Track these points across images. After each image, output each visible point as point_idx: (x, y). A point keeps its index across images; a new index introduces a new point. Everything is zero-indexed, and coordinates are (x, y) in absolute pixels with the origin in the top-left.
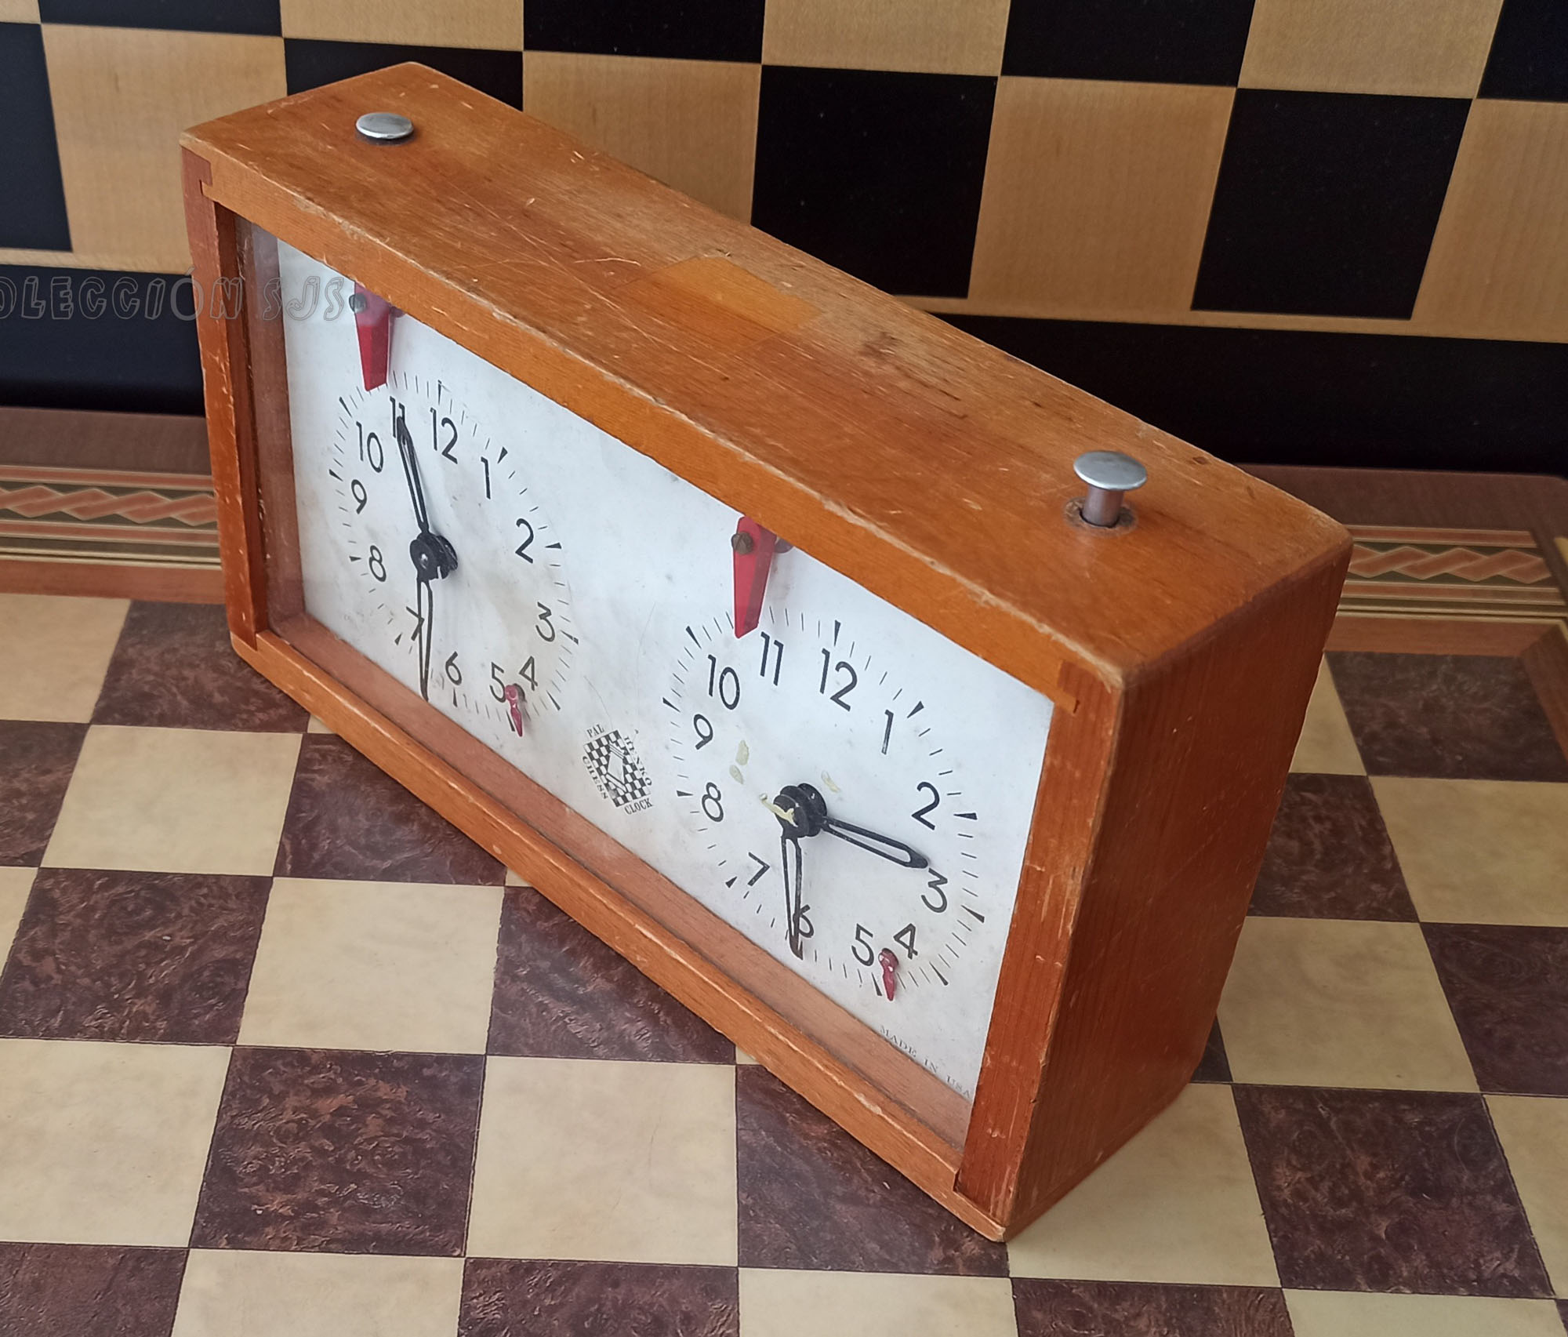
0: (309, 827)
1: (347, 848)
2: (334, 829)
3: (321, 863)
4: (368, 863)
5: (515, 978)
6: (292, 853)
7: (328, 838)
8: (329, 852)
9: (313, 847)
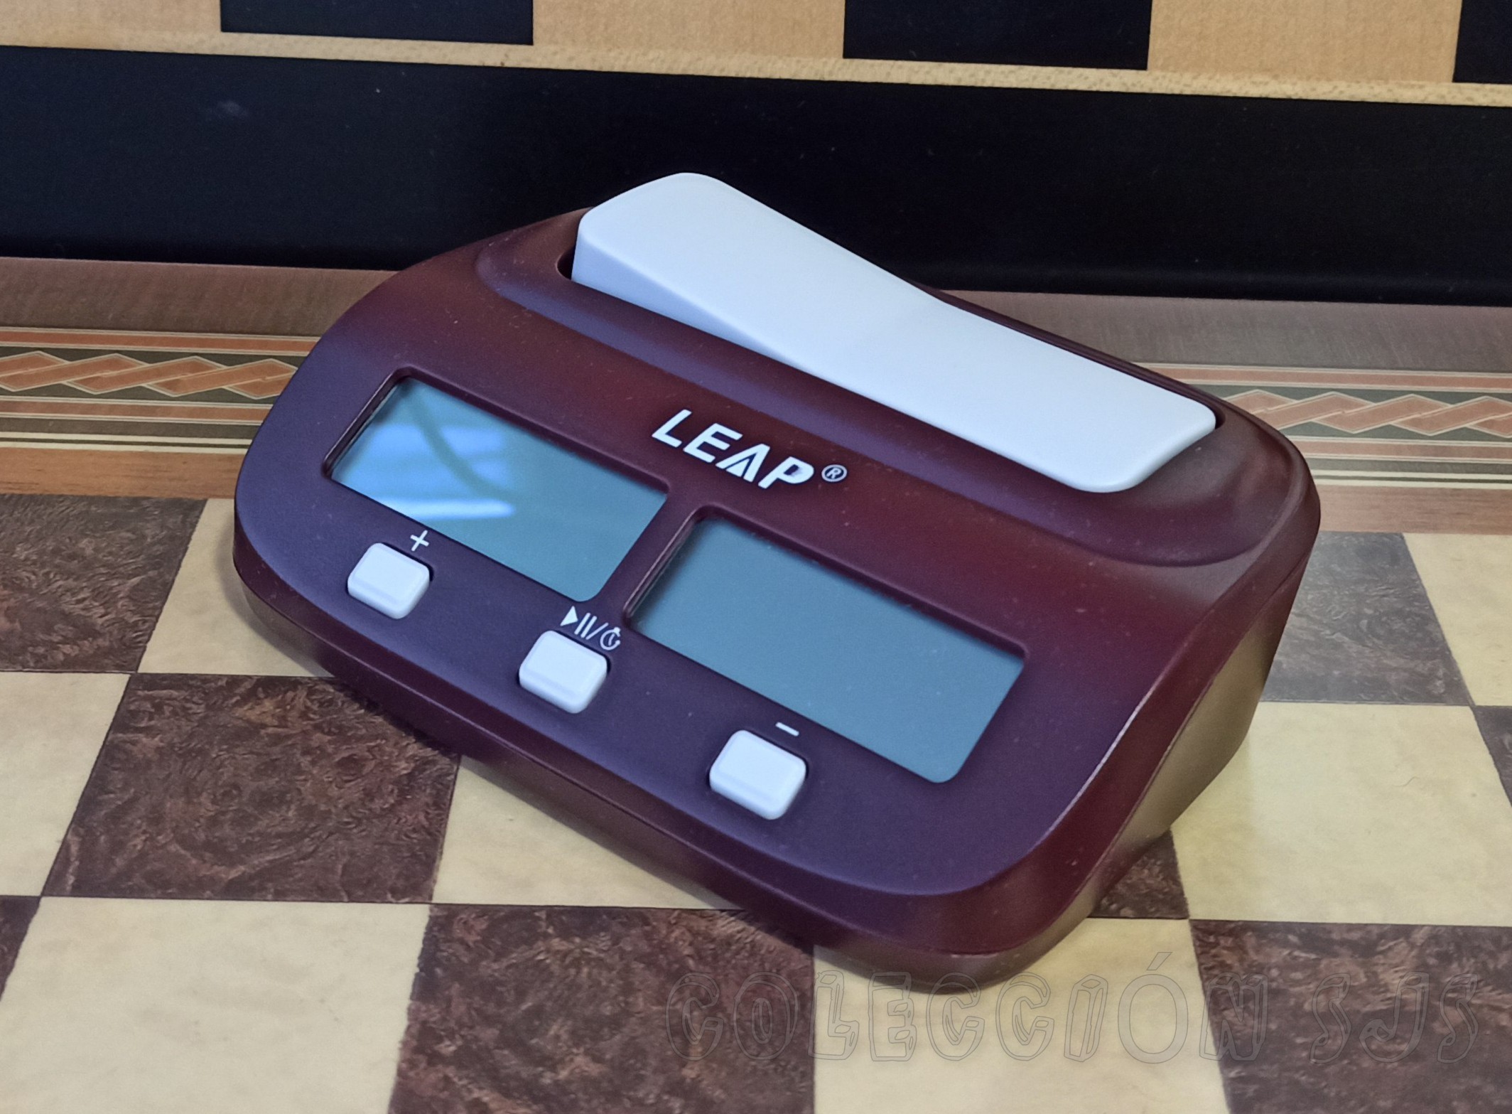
0: (116, 816)
1: (174, 848)
2: (156, 818)
3: (127, 874)
4: (204, 872)
5: (435, 1059)
6: (81, 859)
7: (144, 832)
8: (143, 855)
9: (117, 846)
